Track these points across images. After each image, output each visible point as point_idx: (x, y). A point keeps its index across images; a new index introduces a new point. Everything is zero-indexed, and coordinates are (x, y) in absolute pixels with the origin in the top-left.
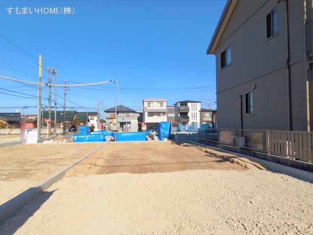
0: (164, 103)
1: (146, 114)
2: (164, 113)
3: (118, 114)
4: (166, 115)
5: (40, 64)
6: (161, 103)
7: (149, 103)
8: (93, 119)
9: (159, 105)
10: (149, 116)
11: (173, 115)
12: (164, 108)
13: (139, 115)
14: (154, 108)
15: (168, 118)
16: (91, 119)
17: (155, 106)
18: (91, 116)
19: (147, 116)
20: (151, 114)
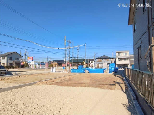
0: (128, 53)
1: (117, 59)
2: (128, 59)
3: (102, 60)
4: (129, 60)
5: (65, 40)
6: (126, 53)
7: (119, 53)
8: (93, 62)
9: (125, 54)
10: (119, 60)
11: (133, 60)
12: (128, 56)
13: (114, 60)
14: (122, 56)
15: (130, 61)
16: (92, 62)
17: (123, 55)
18: (92, 61)
19: (118, 60)
20: (120, 59)
